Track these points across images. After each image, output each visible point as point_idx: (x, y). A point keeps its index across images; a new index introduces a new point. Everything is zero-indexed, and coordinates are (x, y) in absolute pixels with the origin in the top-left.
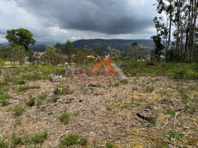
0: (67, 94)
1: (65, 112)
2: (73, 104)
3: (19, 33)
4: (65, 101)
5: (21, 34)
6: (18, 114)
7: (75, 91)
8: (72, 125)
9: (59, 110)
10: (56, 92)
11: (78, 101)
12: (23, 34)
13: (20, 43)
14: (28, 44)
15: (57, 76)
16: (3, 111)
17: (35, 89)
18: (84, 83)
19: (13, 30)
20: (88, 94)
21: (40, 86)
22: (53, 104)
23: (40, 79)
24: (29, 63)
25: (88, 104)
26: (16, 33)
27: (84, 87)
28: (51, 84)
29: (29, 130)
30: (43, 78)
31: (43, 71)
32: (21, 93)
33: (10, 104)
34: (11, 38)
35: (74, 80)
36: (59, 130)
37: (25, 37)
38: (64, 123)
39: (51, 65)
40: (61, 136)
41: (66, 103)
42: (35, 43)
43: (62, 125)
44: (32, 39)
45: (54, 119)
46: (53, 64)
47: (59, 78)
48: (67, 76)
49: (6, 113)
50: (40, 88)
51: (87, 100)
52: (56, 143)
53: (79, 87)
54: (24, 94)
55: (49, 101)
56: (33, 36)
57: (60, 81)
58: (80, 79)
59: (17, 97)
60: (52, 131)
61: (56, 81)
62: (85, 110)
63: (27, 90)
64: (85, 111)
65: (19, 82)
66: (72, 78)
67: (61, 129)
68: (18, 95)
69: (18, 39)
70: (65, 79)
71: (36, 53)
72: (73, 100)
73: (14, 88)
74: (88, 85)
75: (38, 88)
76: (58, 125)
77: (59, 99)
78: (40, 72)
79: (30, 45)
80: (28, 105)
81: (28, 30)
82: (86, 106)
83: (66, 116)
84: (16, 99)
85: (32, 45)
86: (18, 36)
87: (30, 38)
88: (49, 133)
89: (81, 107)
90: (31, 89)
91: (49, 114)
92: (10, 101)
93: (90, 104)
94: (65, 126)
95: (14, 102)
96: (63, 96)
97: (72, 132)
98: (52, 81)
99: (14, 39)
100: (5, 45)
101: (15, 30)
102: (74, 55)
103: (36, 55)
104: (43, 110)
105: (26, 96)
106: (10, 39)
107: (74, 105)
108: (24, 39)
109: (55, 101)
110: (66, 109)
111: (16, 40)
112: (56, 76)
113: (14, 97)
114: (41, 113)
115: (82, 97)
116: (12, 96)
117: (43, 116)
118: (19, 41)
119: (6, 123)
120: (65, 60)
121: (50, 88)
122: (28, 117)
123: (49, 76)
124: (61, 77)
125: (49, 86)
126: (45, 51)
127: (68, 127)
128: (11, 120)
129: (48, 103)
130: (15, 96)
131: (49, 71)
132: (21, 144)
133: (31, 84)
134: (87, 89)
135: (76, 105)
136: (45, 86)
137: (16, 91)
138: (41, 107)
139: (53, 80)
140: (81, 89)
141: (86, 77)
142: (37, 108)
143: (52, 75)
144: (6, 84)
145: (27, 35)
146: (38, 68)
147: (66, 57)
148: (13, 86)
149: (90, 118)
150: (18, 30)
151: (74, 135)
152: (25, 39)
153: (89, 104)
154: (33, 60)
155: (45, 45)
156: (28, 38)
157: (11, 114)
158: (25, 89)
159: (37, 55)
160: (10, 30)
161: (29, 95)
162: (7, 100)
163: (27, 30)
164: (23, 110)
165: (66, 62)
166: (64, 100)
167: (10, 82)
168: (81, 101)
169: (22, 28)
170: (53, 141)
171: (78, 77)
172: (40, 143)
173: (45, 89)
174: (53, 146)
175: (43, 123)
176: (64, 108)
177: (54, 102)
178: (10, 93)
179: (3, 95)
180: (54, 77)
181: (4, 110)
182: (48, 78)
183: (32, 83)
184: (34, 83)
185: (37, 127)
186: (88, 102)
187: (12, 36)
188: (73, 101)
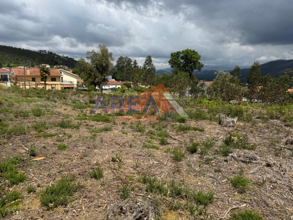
0: (245, 148)
1: (240, 174)
2: (255, 167)
3: (184, 56)
4: (241, 158)
5: (187, 56)
6: (177, 159)
7: (258, 146)
8: (252, 198)
9: (231, 169)
10: (228, 142)
11: (264, 163)
12: (189, 57)
13: (183, 68)
14: (192, 70)
15: (230, 119)
16: (161, 150)
17: (197, 131)
18: (276, 136)
19: (177, 52)
20: (284, 157)
21: (204, 129)
22: (223, 158)
23: (204, 119)
24: (190, 96)
25: (282, 173)
26: (180, 56)
27: (277, 144)
28: (220, 128)
29: (189, 183)
30: (209, 118)
31: (209, 109)
32: (181, 133)
33: (169, 144)
34: (174, 62)
35: (258, 129)
36: (230, 198)
37: (191, 60)
38: (238, 191)
39: (221, 100)
40: (234, 208)
41: (243, 161)
42: (202, 69)
43: (235, 192)
44: (199, 63)
45: (223, 180)
46: (224, 99)
47: (233, 122)
48: (245, 121)
49: (165, 154)
50: (203, 131)
51: (281, 166)
52: (226, 215)
53: (265, 141)
54: (184, 135)
55: (217, 152)
56: (201, 58)
57: (233, 127)
58: (268, 128)
59: (177, 137)
60: (220, 196)
61: (228, 125)
62: (276, 182)
63: (188, 131)
64: (276, 184)
65: (179, 119)
66: (253, 125)
67: (232, 197)
68: (177, 135)
69: (182, 63)
70: (241, 124)
71: (202, 82)
72: (255, 160)
73: (172, 126)
74: (284, 140)
75: (202, 131)
76: (229, 190)
77: (232, 152)
78: (205, 110)
79: (195, 71)
80: (188, 150)
81: (196, 51)
82: (278, 177)
83: (243, 182)
84: (175, 139)
85: (198, 70)
86: (183, 60)
87: (196, 61)
88: (216, 196)
89: (269, 176)
90: (193, 131)
91: (216, 171)
92: (169, 140)
93: (286, 175)
94: (240, 195)
95: (173, 143)
96: (238, 150)
97: (251, 208)
98: (222, 125)
99: (178, 63)
100: (167, 72)
101: (179, 52)
102: (260, 87)
103: (200, 85)
104: (208, 163)
105: (186, 138)
106: (173, 64)
107: (256, 169)
108: (189, 63)
109: (226, 154)
110: (242, 171)
111: (180, 65)
112: (228, 118)
113: (173, 137)
114: (205, 166)
115: (271, 160)
116: (170, 135)
117: (207, 171)
118: (183, 66)
119: (165, 166)
120: (243, 94)
121: (218, 134)
122: (189, 166)
123: (217, 116)
124: (235, 120)
125: (217, 131)
126: (214, 80)
127: (244, 199)
128: (170, 164)
129: (215, 154)
130: (174, 135)
131: (218, 109)
132: (181, 197)
133: (192, 123)
134: (282, 148)
135: (260, 169)
136: (212, 131)
137: (175, 130)
138: (204, 157)
139: (223, 123)
140: (270, 145)
141: (282, 127)
142: (199, 157)
143: (222, 115)
144: (165, 119)
145: (194, 58)
146: (202, 103)
147: (245, 89)
148: (172, 123)
149: (286, 198)
150: (183, 52)
151: (254, 214)
152: (191, 63)
153: (284, 174)
154: (196, 92)
155: (216, 71)
156: (194, 62)
157: (169, 156)
158: (185, 130)
159: (202, 85)
160: (174, 53)
161: (189, 138)
162: (166, 138)
163: (194, 51)
164: (183, 156)
165: (244, 97)
166: (240, 156)
167: (168, 118)
168: (268, 165)
169: (188, 49)
170: (220, 209)
171: (265, 124)
172: (203, 206)
173: (211, 134)
174: (221, 218)
175: (208, 181)
176: (238, 168)
177: (223, 156)
178: (168, 131)
179: (162, 131)
180: (226, 119)
181: (163, 150)
182: (215, 120)
183: (194, 122)
184: (197, 123)
185: (199, 183)
186: (282, 171)
187: (175, 60)
188: (255, 162)
